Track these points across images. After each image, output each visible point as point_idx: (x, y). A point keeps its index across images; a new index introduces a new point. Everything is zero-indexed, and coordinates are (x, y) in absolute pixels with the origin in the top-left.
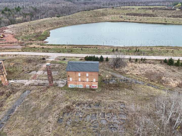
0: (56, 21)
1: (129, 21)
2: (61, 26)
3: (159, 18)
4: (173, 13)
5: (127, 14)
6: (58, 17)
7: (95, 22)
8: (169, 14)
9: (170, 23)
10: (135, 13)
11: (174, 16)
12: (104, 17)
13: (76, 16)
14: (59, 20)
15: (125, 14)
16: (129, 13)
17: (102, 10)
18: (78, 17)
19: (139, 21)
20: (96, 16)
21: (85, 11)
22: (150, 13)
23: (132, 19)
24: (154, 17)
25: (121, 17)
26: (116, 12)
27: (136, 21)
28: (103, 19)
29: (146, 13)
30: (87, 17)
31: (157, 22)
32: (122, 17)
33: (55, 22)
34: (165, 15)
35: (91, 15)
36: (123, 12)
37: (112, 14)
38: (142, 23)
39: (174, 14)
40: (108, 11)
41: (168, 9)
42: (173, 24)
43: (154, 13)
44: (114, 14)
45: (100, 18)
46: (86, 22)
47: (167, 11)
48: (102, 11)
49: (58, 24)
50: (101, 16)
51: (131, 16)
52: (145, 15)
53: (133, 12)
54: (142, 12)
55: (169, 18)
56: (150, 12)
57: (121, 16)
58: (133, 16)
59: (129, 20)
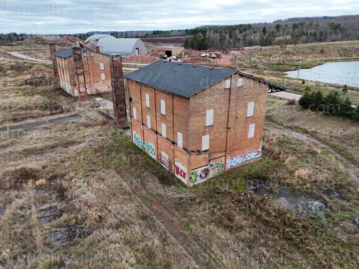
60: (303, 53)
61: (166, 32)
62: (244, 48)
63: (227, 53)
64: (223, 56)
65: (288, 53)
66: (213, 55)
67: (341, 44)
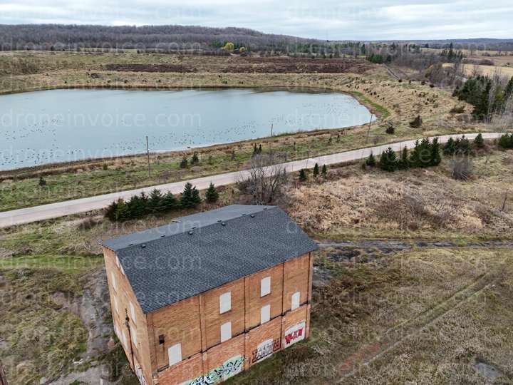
1: (127, 85)
3: (203, 74)
4: (229, 62)
5: (110, 67)
8: (223, 65)
9: (235, 85)
10: (133, 63)
11: (235, 68)
15: (101, 66)
16: (112, 63)
17: (14, 56)
19: (157, 85)
22: (175, 64)
23: (133, 80)
24: (190, 72)
25: (93, 74)
26: (69, 60)
27: (148, 85)
28: (34, 82)
29: (162, 62)
31: (205, 85)
32: (95, 76)
34: (214, 68)
36: (94, 61)
37: (58, 67)
38: (167, 88)
39: (233, 65)
40: (40, 59)
41: (214, 54)
42: (244, 87)
43: (184, 63)
44: (65, 66)
45: (18, 80)
47: (215, 58)
48: (16, 58)
51: (124, 73)
52: (164, 68)
53: (126, 61)
54: (152, 60)
55: (228, 74)
56: (173, 60)
57: (93, 71)
58: (133, 73)
59: (126, 82)
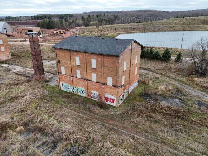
0: (133, 26)
2: (137, 31)
6: (137, 23)
7: (189, 30)
12: (204, 25)
13: (162, 22)
14: (136, 25)
18: (164, 24)
20: (192, 24)
21: (176, 18)
28: (204, 28)
30: (178, 24)
33: (131, 27)
35: (184, 23)
45: (198, 26)
46: (174, 29)
49: (134, 29)
50: (200, 24)
60: (107, 30)
61: (15, 17)
62: (76, 28)
63: (68, 31)
64: (67, 32)
65: (100, 30)
66: (62, 32)
67: (122, 25)
